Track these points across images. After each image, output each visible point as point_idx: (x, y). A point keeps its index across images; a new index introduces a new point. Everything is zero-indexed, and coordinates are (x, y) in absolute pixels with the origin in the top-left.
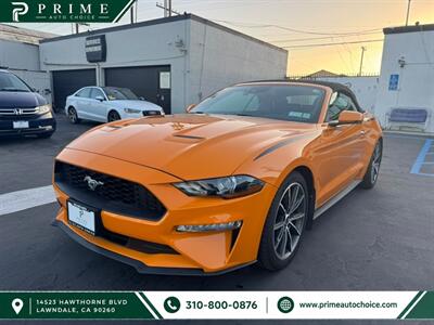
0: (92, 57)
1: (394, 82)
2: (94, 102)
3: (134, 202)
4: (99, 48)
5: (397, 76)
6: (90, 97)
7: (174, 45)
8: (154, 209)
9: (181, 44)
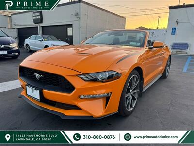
0: (36, 21)
1: (174, 31)
2: (38, 42)
3: (58, 85)
4: (39, 17)
5: (175, 28)
6: (36, 39)
7: (74, 15)
8: (69, 88)
9: (77, 14)
